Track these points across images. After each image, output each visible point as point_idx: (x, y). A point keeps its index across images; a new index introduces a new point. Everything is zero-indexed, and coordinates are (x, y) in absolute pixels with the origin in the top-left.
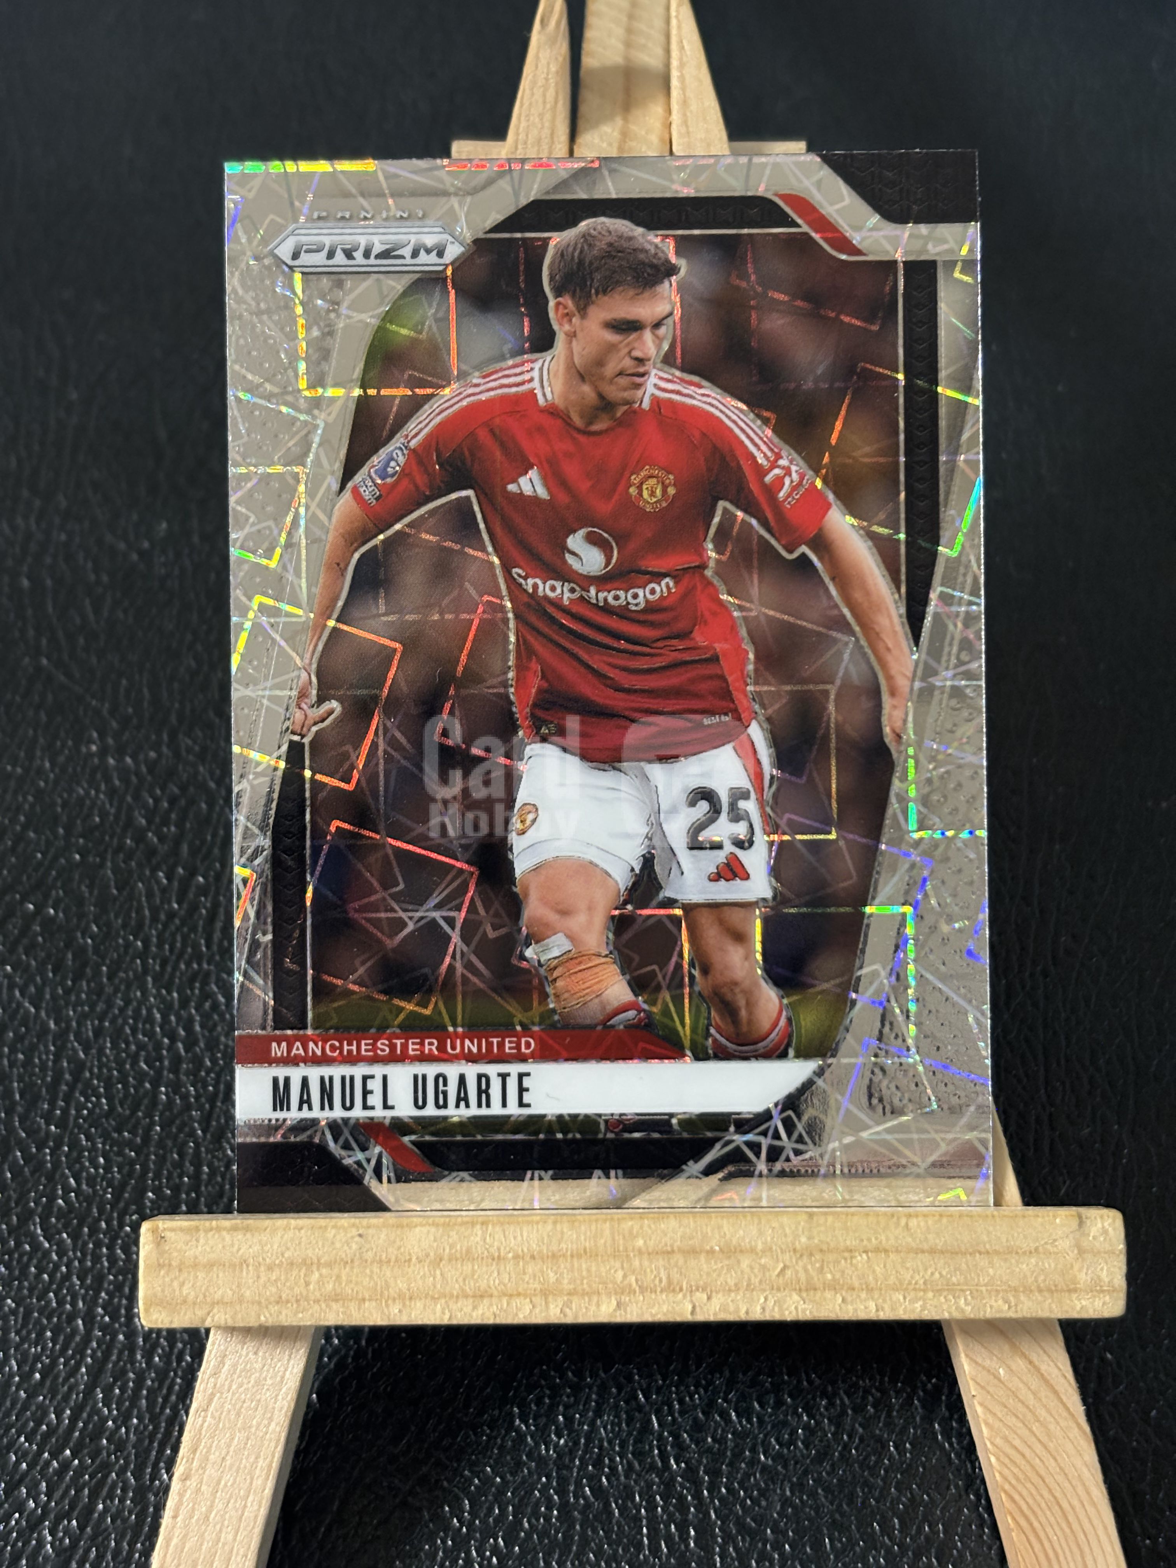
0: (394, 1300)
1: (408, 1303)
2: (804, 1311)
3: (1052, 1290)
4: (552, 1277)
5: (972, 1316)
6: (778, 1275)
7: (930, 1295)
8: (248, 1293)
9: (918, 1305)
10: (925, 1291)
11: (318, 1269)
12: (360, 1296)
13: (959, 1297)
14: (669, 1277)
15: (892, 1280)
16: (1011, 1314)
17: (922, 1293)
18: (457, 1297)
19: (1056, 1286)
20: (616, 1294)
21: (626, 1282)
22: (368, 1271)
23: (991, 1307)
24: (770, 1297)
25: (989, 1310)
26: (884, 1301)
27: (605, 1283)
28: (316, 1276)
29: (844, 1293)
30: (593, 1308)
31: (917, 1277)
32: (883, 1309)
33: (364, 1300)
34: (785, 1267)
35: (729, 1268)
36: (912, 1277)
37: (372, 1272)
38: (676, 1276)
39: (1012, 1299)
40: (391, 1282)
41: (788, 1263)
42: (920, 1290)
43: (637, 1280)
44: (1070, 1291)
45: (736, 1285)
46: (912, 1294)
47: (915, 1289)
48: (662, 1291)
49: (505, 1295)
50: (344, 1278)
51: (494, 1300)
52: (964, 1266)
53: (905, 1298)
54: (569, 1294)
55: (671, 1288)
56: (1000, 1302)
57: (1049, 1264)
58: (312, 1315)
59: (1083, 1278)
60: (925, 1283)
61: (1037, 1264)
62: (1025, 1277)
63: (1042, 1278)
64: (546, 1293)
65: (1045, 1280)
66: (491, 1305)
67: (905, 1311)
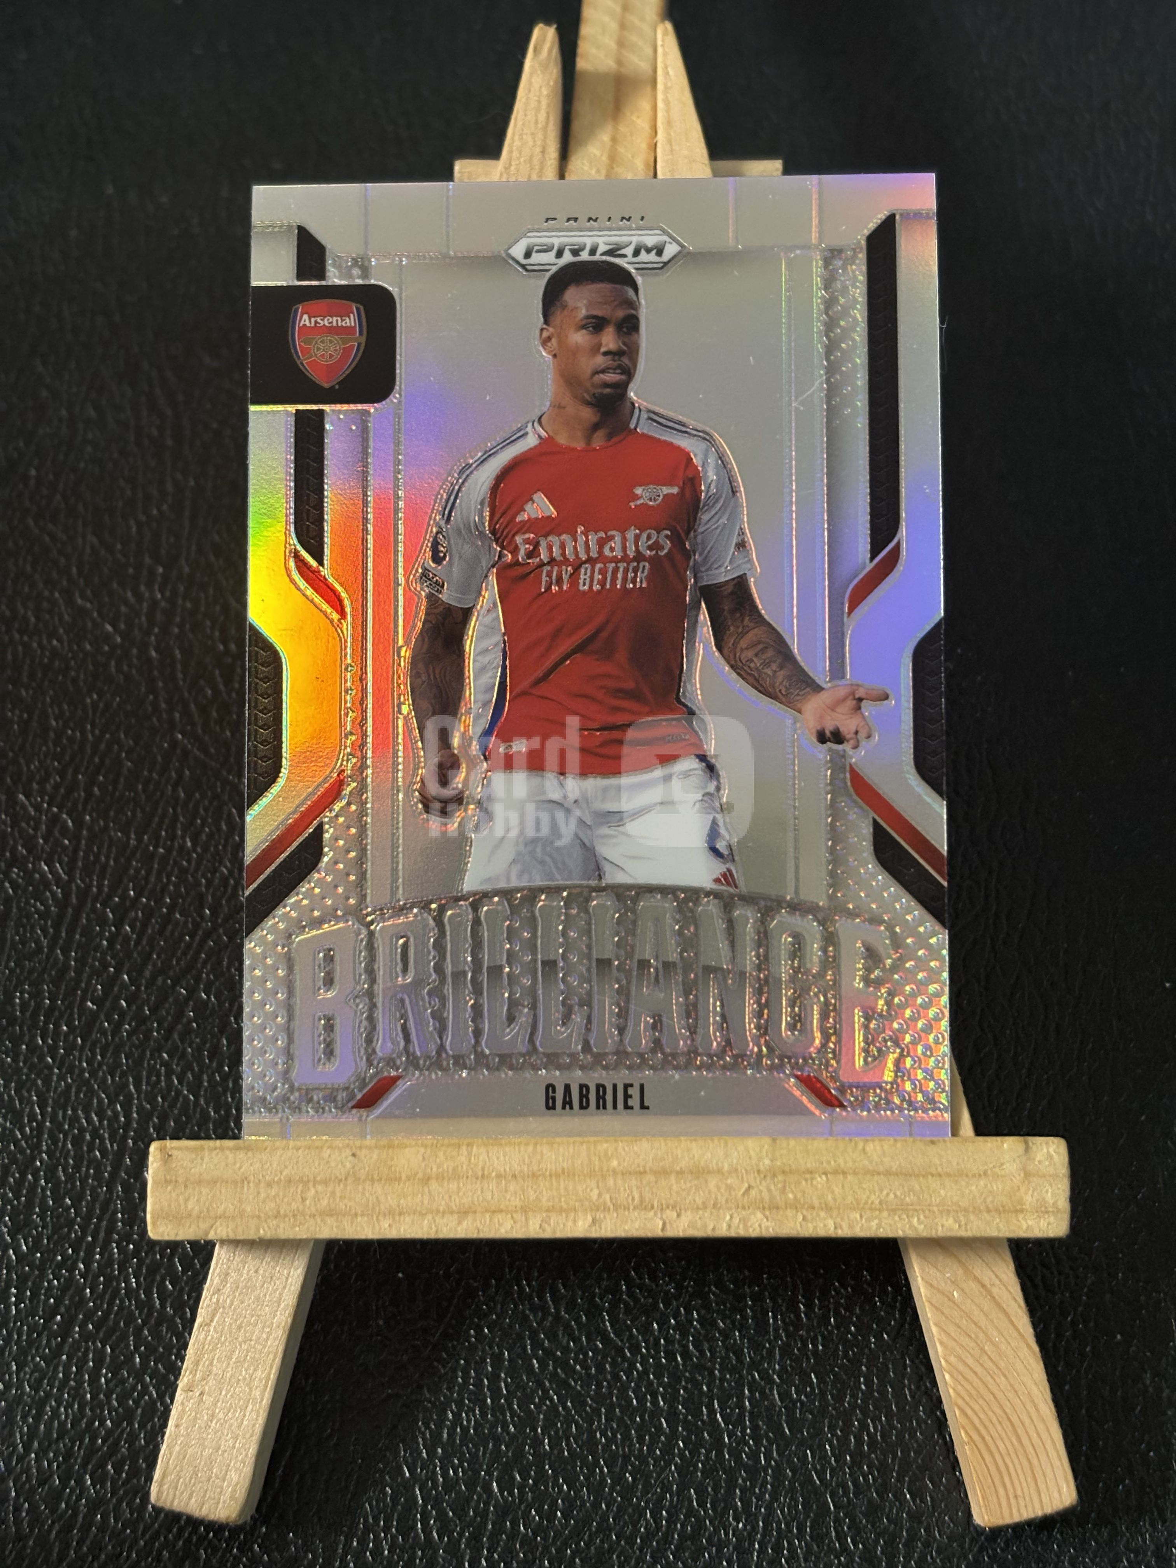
0: (385, 1215)
1: (397, 1218)
2: (767, 1228)
3: (1000, 1210)
4: (532, 1196)
5: (925, 1234)
6: (744, 1194)
7: (885, 1214)
8: (248, 1209)
9: (874, 1224)
10: (880, 1210)
11: (314, 1186)
12: (353, 1211)
13: (913, 1216)
14: (641, 1196)
15: (850, 1199)
16: (963, 1233)
17: (877, 1213)
18: (444, 1213)
19: (1003, 1207)
20: (591, 1210)
21: (601, 1200)
22: (360, 1188)
23: (943, 1226)
24: (735, 1215)
25: (940, 1228)
26: (842, 1219)
27: (581, 1200)
28: (313, 1191)
29: (805, 1212)
30: (570, 1223)
31: (873, 1197)
32: (841, 1228)
33: (356, 1215)
34: (750, 1187)
35: (697, 1189)
36: (868, 1197)
37: (364, 1189)
38: (647, 1196)
39: (962, 1218)
40: (382, 1198)
41: (753, 1184)
42: (876, 1209)
43: (611, 1198)
44: (1017, 1211)
45: (704, 1203)
46: (868, 1212)
47: (871, 1209)
48: (635, 1208)
49: (487, 1211)
50: (338, 1194)
51: (478, 1215)
52: (917, 1187)
53: (861, 1217)
54: (548, 1211)
55: (644, 1206)
56: (951, 1221)
57: (998, 1186)
58: (308, 1228)
59: (1029, 1199)
60: (881, 1203)
61: (986, 1186)
62: (974, 1197)
63: (989, 1199)
64: (525, 1210)
65: (992, 1202)
66: (474, 1220)
67: (862, 1228)
